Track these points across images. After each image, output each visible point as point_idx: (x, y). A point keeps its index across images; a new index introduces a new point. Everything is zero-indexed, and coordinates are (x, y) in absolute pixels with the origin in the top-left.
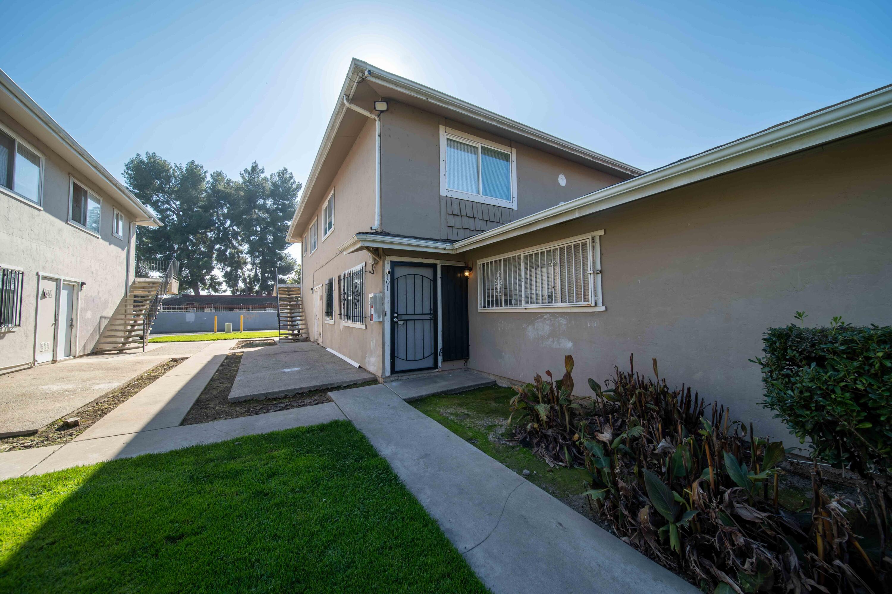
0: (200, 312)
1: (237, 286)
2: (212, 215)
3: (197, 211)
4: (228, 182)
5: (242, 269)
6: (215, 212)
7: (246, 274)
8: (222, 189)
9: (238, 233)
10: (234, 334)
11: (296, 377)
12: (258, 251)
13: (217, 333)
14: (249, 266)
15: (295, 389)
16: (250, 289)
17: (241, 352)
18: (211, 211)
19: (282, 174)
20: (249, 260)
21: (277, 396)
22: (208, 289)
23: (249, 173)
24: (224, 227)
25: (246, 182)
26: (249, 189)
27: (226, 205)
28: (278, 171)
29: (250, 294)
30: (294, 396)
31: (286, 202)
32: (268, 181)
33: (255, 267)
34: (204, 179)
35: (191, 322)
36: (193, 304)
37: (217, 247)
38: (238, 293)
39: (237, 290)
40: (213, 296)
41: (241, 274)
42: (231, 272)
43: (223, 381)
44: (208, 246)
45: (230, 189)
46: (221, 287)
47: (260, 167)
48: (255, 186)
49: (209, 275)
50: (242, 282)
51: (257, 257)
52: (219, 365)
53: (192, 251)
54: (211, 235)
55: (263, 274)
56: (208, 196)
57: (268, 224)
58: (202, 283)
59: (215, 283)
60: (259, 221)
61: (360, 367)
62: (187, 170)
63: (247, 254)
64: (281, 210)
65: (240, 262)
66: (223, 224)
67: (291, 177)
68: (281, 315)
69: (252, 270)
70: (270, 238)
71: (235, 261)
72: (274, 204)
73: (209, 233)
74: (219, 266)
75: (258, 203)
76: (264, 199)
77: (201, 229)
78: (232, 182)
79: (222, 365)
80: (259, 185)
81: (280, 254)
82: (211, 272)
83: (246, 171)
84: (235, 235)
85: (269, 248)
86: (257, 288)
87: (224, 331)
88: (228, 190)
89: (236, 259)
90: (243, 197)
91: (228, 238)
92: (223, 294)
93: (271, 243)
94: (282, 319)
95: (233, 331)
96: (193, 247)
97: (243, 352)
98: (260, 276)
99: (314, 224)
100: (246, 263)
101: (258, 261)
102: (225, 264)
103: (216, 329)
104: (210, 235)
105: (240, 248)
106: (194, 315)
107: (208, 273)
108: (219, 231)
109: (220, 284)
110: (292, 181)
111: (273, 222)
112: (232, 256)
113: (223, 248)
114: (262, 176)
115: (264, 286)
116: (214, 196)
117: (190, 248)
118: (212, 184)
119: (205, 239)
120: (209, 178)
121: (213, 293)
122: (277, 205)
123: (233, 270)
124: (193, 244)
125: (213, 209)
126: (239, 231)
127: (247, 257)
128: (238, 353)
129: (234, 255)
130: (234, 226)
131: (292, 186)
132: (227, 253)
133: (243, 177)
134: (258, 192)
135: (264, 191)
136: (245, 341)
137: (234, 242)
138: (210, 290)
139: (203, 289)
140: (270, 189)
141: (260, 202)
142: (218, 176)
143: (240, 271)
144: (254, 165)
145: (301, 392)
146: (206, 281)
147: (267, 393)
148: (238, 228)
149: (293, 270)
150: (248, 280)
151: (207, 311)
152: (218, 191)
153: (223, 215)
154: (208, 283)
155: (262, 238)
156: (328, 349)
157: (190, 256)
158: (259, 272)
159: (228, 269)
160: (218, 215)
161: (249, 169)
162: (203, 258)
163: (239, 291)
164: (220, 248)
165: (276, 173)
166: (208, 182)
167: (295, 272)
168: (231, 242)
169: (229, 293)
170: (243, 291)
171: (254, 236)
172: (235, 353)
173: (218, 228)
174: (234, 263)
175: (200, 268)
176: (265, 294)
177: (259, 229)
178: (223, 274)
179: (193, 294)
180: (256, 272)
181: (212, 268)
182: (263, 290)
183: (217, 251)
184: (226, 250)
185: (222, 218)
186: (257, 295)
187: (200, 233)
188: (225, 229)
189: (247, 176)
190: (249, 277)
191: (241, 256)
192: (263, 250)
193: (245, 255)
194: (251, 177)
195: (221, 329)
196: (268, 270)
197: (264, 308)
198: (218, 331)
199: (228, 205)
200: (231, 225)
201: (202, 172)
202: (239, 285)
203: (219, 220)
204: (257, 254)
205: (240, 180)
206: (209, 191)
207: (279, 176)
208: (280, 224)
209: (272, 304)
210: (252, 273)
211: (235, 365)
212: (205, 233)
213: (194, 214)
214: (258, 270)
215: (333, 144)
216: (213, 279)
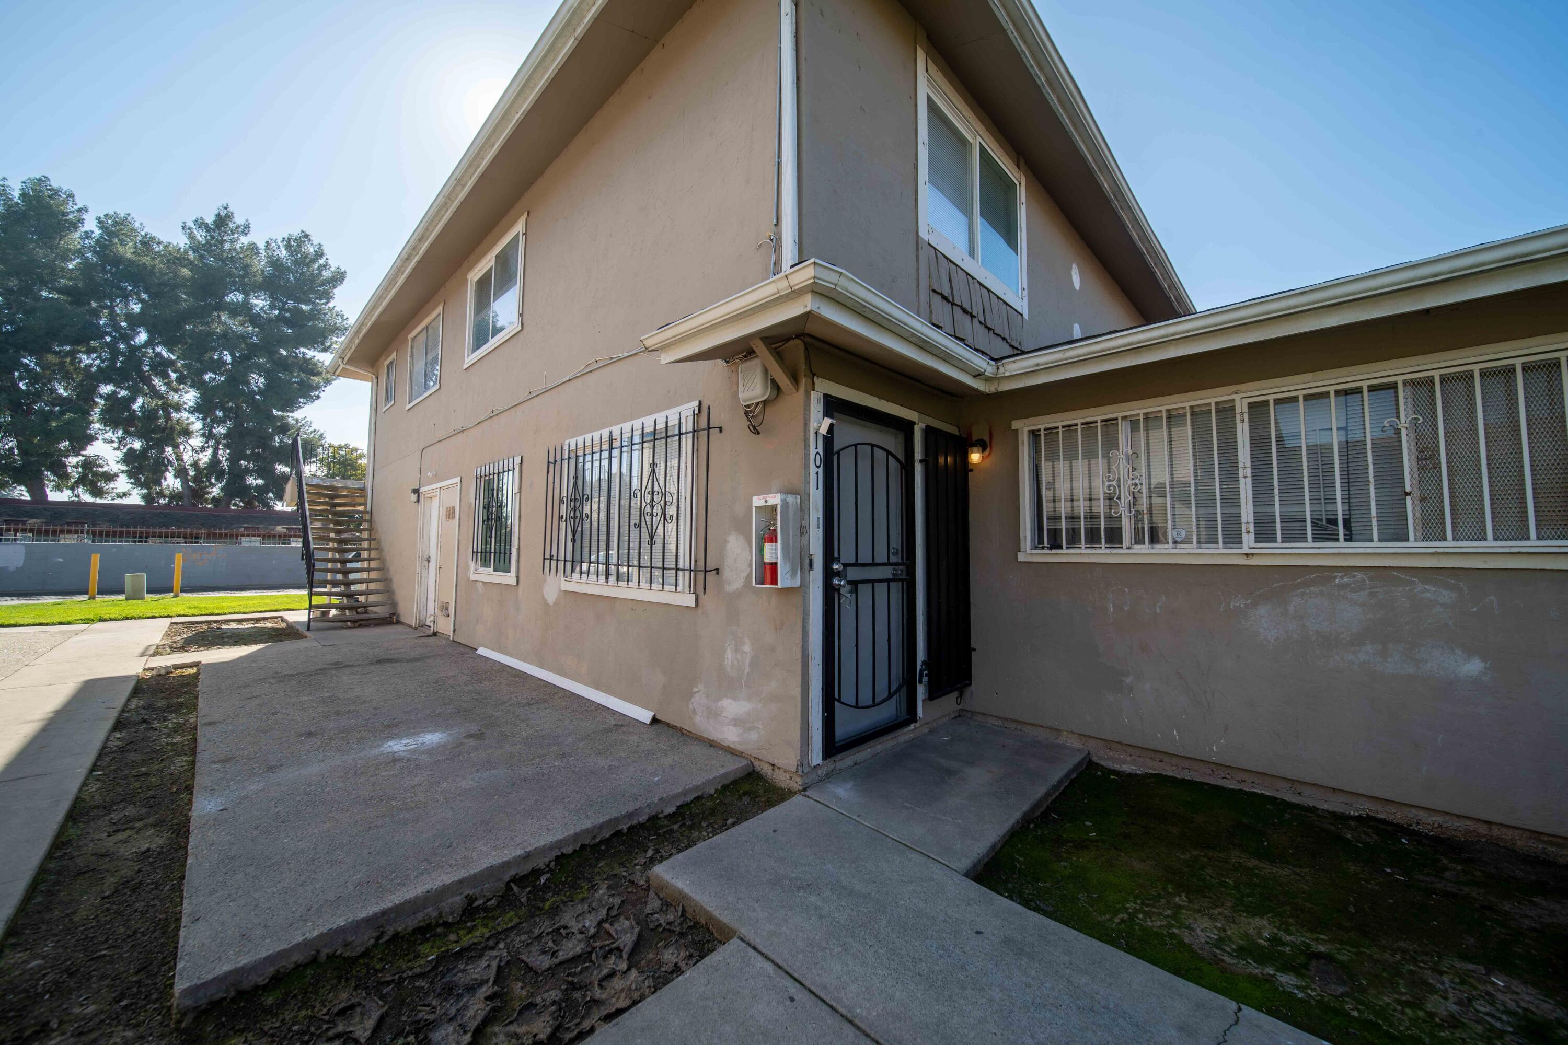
0: (45, 544)
1: (160, 484)
2: (96, 314)
3: (47, 299)
4: (147, 243)
5: (176, 446)
6: (106, 307)
7: (188, 458)
8: (129, 256)
9: (171, 363)
10: (151, 603)
11: (464, 784)
12: (223, 409)
13: (99, 598)
14: (197, 442)
15: (506, 865)
16: (196, 493)
17: (191, 665)
18: (94, 305)
19: (295, 244)
20: (198, 425)
21: (432, 912)
22: (72, 488)
23: (207, 228)
24: (129, 346)
25: (195, 247)
26: (206, 264)
27: (137, 294)
28: (286, 236)
29: (194, 505)
30: (506, 899)
31: (304, 307)
32: (258, 253)
33: (212, 442)
34: (74, 225)
35: (12, 568)
36: (24, 522)
37: (106, 389)
38: (162, 501)
39: (161, 494)
40: (86, 504)
41: (173, 458)
42: (144, 451)
43: (130, 811)
44: (80, 384)
45: (153, 258)
46: (112, 485)
47: (239, 220)
48: (223, 261)
49: (78, 455)
50: (175, 477)
51: (221, 422)
52: (109, 724)
53: (27, 393)
54: (88, 361)
55: (233, 460)
56: (86, 267)
57: (254, 350)
58: (54, 473)
59: (96, 474)
60: (228, 340)
61: (655, 721)
62: (24, 195)
63: (191, 412)
64: (289, 323)
65: (172, 429)
66: (127, 338)
67: (319, 254)
68: (318, 555)
69: (203, 449)
70: (258, 381)
71: (159, 427)
72: (272, 307)
73: (84, 357)
74: (110, 435)
75: (228, 299)
76: (246, 294)
77: (62, 344)
78: (159, 243)
79: (119, 725)
80: (232, 260)
81: (283, 418)
82: (85, 449)
83: (200, 224)
84: (161, 367)
85: (252, 402)
86: (216, 491)
87: (121, 592)
88: (146, 260)
89: (162, 422)
90: (188, 280)
91: (140, 373)
92: (119, 501)
93: (260, 392)
94: (319, 566)
95: (149, 592)
96: (31, 384)
97: (196, 664)
98: (225, 465)
99: (427, 328)
100: (187, 433)
101: (221, 430)
102: (126, 432)
103: (94, 584)
104: (86, 360)
105: (174, 397)
106: (22, 550)
107: (76, 449)
108: (115, 352)
109: (110, 477)
110: (322, 261)
111: (268, 346)
112: (149, 415)
113: (123, 393)
114: (244, 240)
115: (235, 487)
116: (104, 270)
117: (22, 385)
118: (98, 241)
119: (71, 369)
120: (90, 225)
121: (87, 498)
122: (281, 310)
123: (150, 448)
124: (34, 378)
125: (99, 299)
126: (173, 357)
127: (192, 419)
128: (177, 667)
129: (155, 411)
130: (157, 345)
131: (320, 274)
132: (136, 406)
133: (191, 237)
134: (230, 274)
135: (246, 275)
136: (192, 623)
137: (157, 382)
138: (80, 489)
139: (58, 488)
140: (263, 271)
141: (235, 297)
142: (116, 223)
143: (169, 450)
144: (223, 213)
145: (526, 868)
146: (69, 469)
147: (384, 913)
148: (170, 351)
149: (316, 456)
150: (192, 473)
151: (67, 540)
152: (117, 261)
153: (129, 317)
154: (75, 474)
155: (236, 379)
156: (482, 651)
157: (21, 405)
158: (224, 455)
159: (137, 445)
160: (113, 316)
161: (210, 219)
162: (62, 413)
163: (165, 497)
164: (114, 393)
165: (280, 240)
166: (87, 235)
167: (322, 460)
168: (147, 381)
169: (136, 498)
170: (174, 496)
171: (215, 373)
172: (168, 670)
173: (113, 348)
174: (154, 431)
175: (52, 437)
176: (237, 504)
177: (228, 359)
178: (120, 454)
179: (27, 497)
180: (215, 454)
181: (91, 439)
182: (233, 496)
183: (106, 399)
184: (133, 400)
185: (123, 324)
186: (215, 506)
187: (57, 353)
188: (133, 349)
189: (201, 236)
190: (195, 465)
191: (175, 415)
192: (238, 407)
193: (185, 415)
194: (213, 237)
195: (111, 587)
196: (248, 452)
197: (234, 537)
198: (101, 592)
199: (145, 296)
200: (149, 343)
201: (71, 207)
202: (164, 484)
203: (117, 327)
204: (220, 414)
205: (182, 242)
206: (89, 255)
207: (288, 247)
208: (284, 353)
209: (258, 528)
210: (205, 458)
211: (174, 720)
212: (73, 354)
213: (39, 304)
214: (221, 452)
215: (583, 43)
216: (89, 464)
